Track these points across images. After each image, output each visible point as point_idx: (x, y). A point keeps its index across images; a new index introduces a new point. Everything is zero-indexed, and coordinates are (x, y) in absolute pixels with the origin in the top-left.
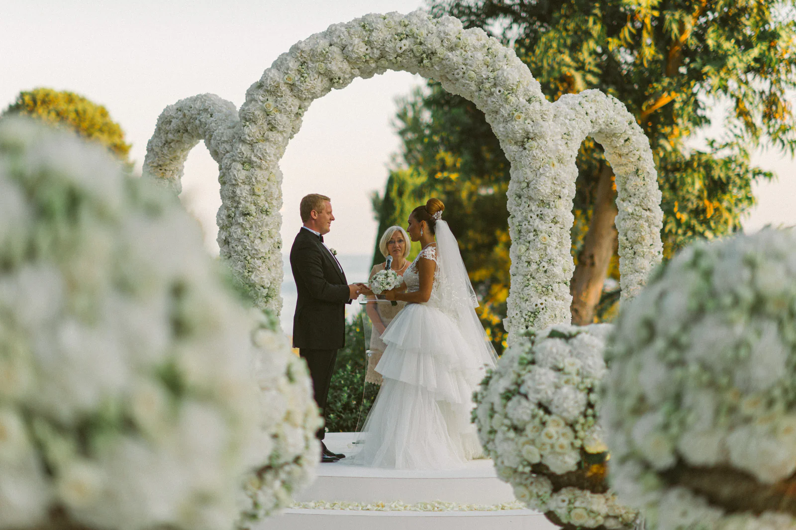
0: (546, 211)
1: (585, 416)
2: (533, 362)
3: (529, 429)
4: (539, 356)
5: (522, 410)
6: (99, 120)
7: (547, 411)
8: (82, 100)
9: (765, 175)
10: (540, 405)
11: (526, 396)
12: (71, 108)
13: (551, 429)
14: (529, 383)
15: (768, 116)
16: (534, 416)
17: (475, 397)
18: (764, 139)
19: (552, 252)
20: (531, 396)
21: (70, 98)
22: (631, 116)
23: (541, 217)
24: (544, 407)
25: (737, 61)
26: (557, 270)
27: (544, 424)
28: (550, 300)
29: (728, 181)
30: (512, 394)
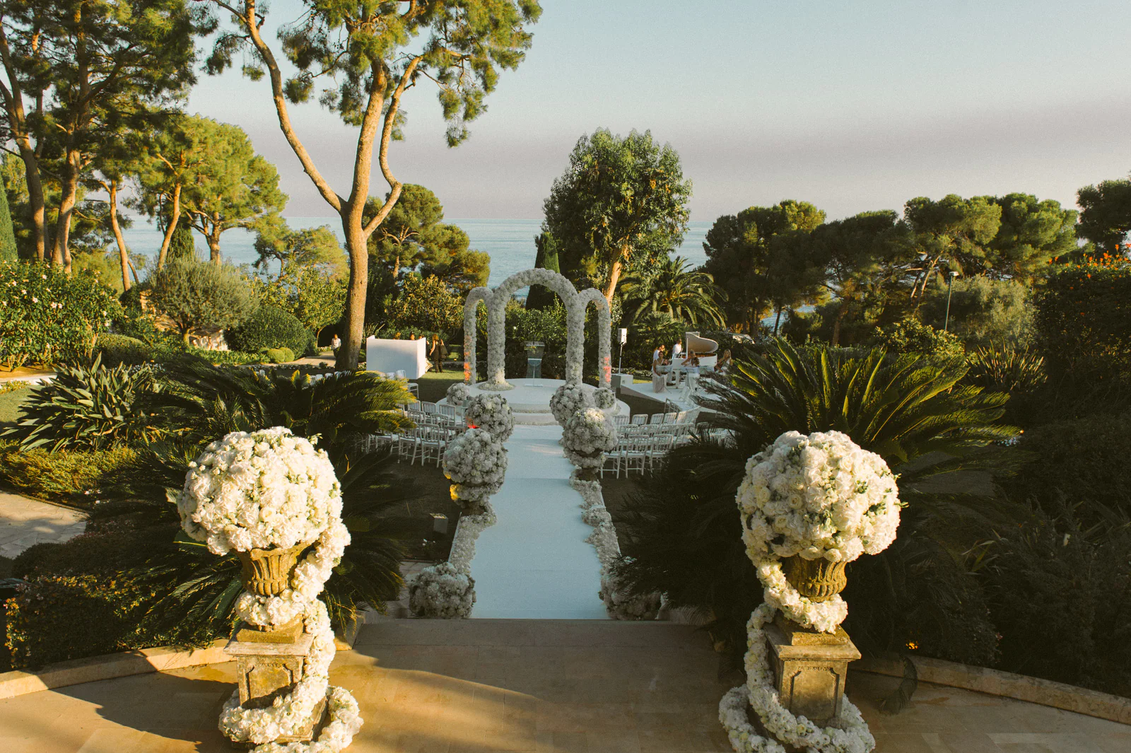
1: (574, 408)
2: (563, 395)
3: (562, 410)
4: (565, 394)
5: (560, 406)
6: (430, 197)
8: (423, 188)
12: (419, 192)
13: (567, 411)
14: (562, 400)
16: (563, 408)
21: (418, 188)
24: (565, 406)
27: (565, 410)
29: (659, 251)
30: (558, 402)
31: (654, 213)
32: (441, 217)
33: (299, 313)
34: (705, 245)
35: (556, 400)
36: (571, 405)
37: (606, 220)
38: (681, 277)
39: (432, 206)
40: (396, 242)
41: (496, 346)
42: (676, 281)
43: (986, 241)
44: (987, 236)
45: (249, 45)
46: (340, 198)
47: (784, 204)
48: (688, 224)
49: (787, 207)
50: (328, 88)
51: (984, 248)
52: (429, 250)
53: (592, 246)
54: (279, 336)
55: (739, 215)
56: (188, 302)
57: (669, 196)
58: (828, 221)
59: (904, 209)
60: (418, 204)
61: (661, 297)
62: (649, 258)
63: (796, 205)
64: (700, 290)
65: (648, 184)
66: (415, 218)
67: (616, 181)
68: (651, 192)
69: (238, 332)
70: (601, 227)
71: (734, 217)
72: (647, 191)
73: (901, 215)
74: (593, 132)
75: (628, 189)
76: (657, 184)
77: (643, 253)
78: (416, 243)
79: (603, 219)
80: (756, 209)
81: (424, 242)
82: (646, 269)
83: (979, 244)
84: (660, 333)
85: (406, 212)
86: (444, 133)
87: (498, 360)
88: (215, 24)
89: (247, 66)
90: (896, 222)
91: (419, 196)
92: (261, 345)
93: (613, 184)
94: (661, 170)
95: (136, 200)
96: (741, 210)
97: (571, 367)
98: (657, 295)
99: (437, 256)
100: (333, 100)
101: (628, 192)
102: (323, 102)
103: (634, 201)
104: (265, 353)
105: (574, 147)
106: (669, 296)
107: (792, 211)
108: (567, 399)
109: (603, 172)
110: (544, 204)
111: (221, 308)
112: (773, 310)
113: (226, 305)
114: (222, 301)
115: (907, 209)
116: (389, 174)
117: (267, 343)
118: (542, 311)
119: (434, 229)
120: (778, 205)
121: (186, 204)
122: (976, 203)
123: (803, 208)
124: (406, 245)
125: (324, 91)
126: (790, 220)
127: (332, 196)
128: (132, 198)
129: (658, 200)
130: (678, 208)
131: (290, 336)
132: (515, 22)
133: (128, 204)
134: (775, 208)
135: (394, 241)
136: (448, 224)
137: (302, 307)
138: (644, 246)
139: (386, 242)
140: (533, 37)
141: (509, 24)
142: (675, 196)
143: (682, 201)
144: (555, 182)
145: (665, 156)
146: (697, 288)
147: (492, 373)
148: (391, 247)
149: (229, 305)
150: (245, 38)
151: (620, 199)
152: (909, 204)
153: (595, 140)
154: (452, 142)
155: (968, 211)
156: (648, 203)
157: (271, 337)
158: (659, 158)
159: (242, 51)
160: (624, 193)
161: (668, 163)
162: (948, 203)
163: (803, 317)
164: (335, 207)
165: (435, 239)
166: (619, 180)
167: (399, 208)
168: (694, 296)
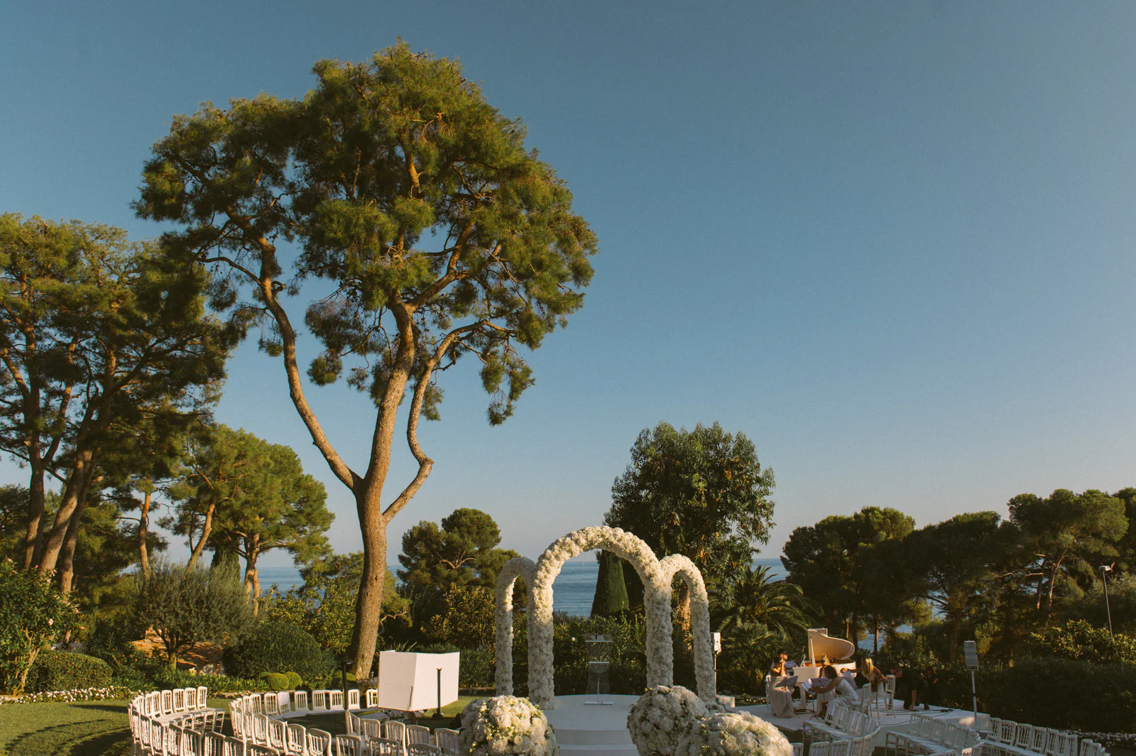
0: (660, 606)
1: (674, 730)
2: (651, 705)
3: (651, 734)
4: (654, 703)
5: (647, 727)
6: (487, 521)
7: (658, 728)
8: (480, 513)
9: (756, 551)
10: (655, 725)
11: (649, 721)
12: (476, 516)
13: (660, 736)
14: (650, 715)
15: (754, 529)
16: (652, 730)
17: (629, 718)
18: (754, 537)
19: (663, 623)
20: (651, 720)
21: (475, 512)
22: (692, 563)
23: (658, 609)
24: (657, 726)
25: (741, 507)
26: (666, 631)
27: (657, 734)
28: (664, 643)
29: (741, 553)
30: (643, 719)
31: (733, 508)
32: (498, 541)
33: (316, 631)
34: (783, 559)
35: (639, 715)
36: (667, 724)
37: (677, 517)
38: (766, 588)
39: (489, 529)
40: (451, 568)
41: (540, 642)
42: (761, 592)
43: (1117, 538)
44: (1117, 532)
45: (270, 320)
46: (352, 473)
47: (866, 511)
48: (773, 519)
49: (870, 514)
50: (357, 367)
51: (1115, 545)
52: (485, 576)
53: (663, 547)
54: (287, 656)
55: (817, 526)
56: (177, 615)
57: (749, 486)
58: (919, 527)
59: (1008, 507)
60: (475, 528)
61: (745, 611)
62: (730, 560)
63: (880, 512)
64: (788, 603)
65: (722, 475)
66: (470, 542)
67: (686, 472)
68: (726, 484)
69: (237, 653)
70: (671, 526)
71: (811, 529)
72: (722, 483)
73: (1005, 516)
74: (656, 424)
75: (700, 481)
76: (733, 474)
77: (722, 555)
78: (473, 569)
79: (674, 516)
80: (835, 518)
81: (480, 567)
82: (727, 574)
83: (1109, 541)
84: (752, 650)
85: (462, 536)
86: (487, 409)
87: (543, 663)
88: (233, 296)
89: (265, 340)
90: (999, 524)
91: (476, 520)
92: (263, 668)
93: (682, 476)
94: (736, 459)
95: (172, 519)
96: (818, 521)
97: (656, 672)
98: (741, 609)
99: (493, 582)
100: (362, 379)
101: (701, 485)
102: (351, 382)
103: (707, 494)
104: (265, 678)
105: (635, 440)
106: (753, 611)
107: (877, 518)
108: (659, 712)
109: (668, 465)
110: (604, 518)
111: (215, 621)
112: (867, 632)
113: (223, 619)
114: (218, 613)
115: (1011, 508)
116: (419, 449)
117: (271, 667)
118: (608, 618)
119: (491, 555)
120: (859, 512)
121: (223, 522)
122: (1094, 497)
123: (889, 515)
124: (462, 571)
125: (353, 370)
126: (876, 527)
127: (345, 473)
128: (169, 517)
129: (735, 494)
130: (759, 500)
131: (300, 657)
132: (564, 277)
133: (164, 524)
134: (856, 516)
135: (449, 567)
136: (506, 549)
137: (321, 624)
138: (723, 547)
139: (440, 567)
140: (584, 298)
141: (555, 281)
142: (756, 488)
143: (763, 493)
144: (616, 481)
145: (739, 445)
146: (784, 600)
147: (535, 685)
148: (445, 572)
149: (226, 618)
150: (264, 310)
151: (691, 491)
152: (1012, 502)
153: (659, 432)
154: (495, 419)
155: (1087, 505)
156: (724, 496)
157: (276, 658)
158: (732, 446)
159: (261, 325)
160: (695, 485)
161: (742, 452)
162: (1060, 498)
163: (904, 638)
164: (344, 481)
165: (492, 564)
166: (689, 470)
167: (455, 533)
168: (783, 611)
